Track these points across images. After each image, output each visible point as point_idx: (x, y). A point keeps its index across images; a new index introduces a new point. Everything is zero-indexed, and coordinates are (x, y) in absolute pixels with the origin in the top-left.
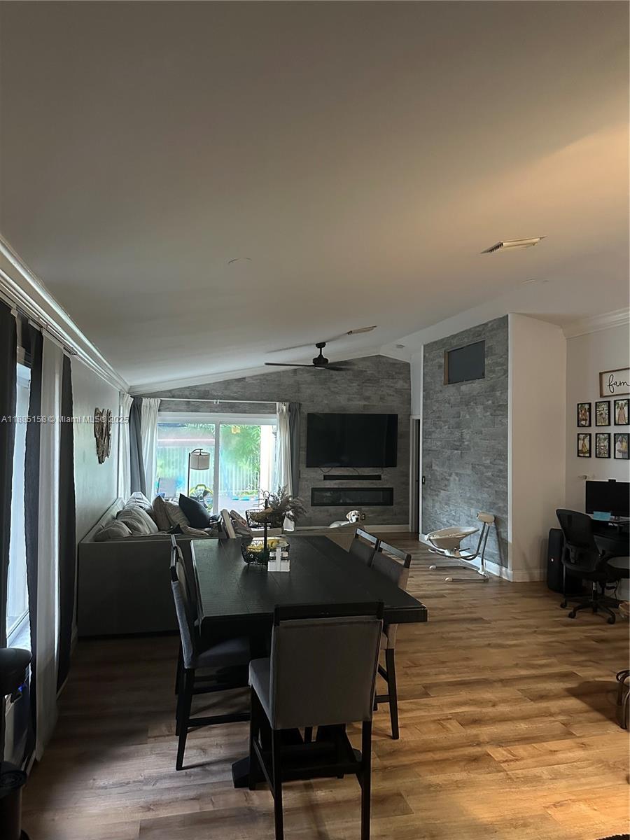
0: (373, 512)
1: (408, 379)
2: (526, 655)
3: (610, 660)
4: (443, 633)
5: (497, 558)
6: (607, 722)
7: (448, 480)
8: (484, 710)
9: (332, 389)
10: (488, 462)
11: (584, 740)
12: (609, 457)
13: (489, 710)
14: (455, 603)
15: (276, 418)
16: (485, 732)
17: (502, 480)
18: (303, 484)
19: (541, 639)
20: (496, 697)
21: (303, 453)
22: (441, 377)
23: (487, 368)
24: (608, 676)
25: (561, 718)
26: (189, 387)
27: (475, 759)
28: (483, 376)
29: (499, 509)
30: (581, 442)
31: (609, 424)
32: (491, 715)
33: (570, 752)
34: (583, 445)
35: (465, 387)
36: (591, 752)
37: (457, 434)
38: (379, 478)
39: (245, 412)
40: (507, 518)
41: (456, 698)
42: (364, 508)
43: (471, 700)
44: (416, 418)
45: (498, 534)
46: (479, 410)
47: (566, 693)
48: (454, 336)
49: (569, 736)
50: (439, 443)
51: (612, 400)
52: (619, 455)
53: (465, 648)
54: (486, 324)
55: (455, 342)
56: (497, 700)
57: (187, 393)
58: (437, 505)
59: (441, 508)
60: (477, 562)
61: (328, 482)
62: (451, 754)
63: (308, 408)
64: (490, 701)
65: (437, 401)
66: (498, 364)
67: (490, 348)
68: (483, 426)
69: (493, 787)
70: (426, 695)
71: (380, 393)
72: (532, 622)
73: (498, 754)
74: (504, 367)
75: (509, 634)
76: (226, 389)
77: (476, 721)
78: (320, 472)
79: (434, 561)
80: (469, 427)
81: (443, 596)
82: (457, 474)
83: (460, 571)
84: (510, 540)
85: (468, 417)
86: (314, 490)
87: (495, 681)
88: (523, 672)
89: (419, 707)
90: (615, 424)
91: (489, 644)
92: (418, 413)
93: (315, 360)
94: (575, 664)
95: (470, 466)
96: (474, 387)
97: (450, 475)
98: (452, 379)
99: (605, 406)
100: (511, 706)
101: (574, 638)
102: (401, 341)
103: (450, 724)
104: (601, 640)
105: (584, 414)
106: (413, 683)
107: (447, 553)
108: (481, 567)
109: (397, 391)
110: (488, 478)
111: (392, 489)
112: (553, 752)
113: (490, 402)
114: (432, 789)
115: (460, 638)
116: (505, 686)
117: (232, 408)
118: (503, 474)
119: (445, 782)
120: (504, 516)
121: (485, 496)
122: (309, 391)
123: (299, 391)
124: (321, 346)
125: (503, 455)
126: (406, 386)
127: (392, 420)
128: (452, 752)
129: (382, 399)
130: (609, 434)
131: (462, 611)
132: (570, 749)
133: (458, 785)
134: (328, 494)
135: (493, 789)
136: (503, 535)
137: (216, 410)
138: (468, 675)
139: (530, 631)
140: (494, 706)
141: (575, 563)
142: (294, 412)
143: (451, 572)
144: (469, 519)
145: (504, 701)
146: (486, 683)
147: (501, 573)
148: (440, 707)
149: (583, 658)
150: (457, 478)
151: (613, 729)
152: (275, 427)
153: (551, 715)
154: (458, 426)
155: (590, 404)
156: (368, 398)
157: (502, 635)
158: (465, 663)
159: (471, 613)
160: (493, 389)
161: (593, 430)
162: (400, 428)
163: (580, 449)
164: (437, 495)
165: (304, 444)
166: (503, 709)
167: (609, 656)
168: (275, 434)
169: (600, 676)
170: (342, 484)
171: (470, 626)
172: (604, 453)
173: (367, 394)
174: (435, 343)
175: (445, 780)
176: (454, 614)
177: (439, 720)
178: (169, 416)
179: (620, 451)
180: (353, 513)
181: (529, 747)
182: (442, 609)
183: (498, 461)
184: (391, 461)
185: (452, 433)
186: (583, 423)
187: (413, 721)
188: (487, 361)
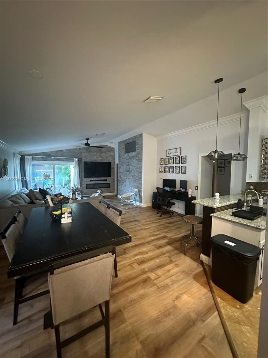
0: (104, 190)
1: (114, 152)
2: (152, 231)
3: (174, 229)
4: (127, 227)
5: (139, 201)
6: (180, 254)
7: (126, 180)
8: (144, 256)
9: (92, 154)
10: (137, 175)
11: (176, 263)
12: (168, 173)
13: (146, 256)
14: (129, 216)
15: (74, 163)
16: (146, 266)
17: (141, 180)
18: (83, 183)
19: (155, 225)
20: (147, 250)
21: (83, 174)
22: (124, 151)
23: (137, 149)
24: (175, 235)
25: (168, 254)
26: (43, 153)
27: (145, 281)
28: (135, 151)
29: (140, 188)
30: (161, 169)
31: (168, 164)
32: (147, 258)
33: (174, 269)
34: (161, 170)
35: (130, 154)
36: (180, 268)
37: (128, 167)
38: (106, 180)
39: (63, 161)
40: (142, 190)
41: (135, 253)
42: (102, 189)
43: (140, 253)
44: (116, 163)
45: (140, 195)
46: (134, 160)
47: (166, 244)
48: (127, 140)
49: (172, 262)
50: (123, 170)
51: (169, 157)
52: (171, 172)
53: (135, 231)
54: (136, 136)
55: (127, 141)
56: (147, 251)
57: (42, 154)
58: (123, 187)
59: (124, 188)
60: (134, 202)
61: (91, 182)
62: (137, 280)
63: (84, 160)
64: (145, 252)
65: (122, 158)
66: (140, 147)
67: (137, 142)
68: (135, 165)
69: (154, 295)
70: (125, 253)
71: (106, 156)
72: (151, 219)
73: (152, 276)
74: (141, 148)
75: (146, 224)
76: (56, 153)
77: (142, 262)
78: (89, 179)
79: (122, 203)
80: (131, 165)
81: (126, 214)
82: (128, 178)
83: (129, 205)
84: (143, 196)
85: (131, 162)
86: (87, 185)
87: (145, 243)
88: (153, 238)
89: (124, 259)
90: (170, 164)
91: (141, 229)
92: (117, 162)
93: (86, 144)
94: (166, 232)
95: (132, 176)
96: (133, 154)
97: (126, 179)
98: (127, 152)
99: (167, 159)
100: (152, 252)
101: (163, 223)
102: (111, 141)
103: (135, 265)
104: (170, 223)
105: (162, 161)
106: (120, 249)
107: (126, 201)
108: (135, 203)
109: (111, 155)
110: (137, 179)
111: (110, 183)
112: (169, 271)
113: (137, 158)
114: (133, 303)
115: (132, 228)
116: (149, 244)
117: (59, 160)
118: (141, 178)
119: (137, 297)
120: (141, 189)
121: (136, 184)
122: (84, 155)
123: (81, 155)
124: (87, 139)
125: (141, 173)
126: (113, 154)
127: (110, 164)
128: (137, 279)
129: (107, 158)
130: (168, 167)
131: (132, 218)
132: (173, 268)
133: (142, 297)
134: (92, 185)
135: (154, 296)
136: (141, 195)
137: (53, 160)
138: (137, 242)
139: (151, 222)
140: (147, 253)
141: (162, 202)
142: (80, 161)
143: (127, 206)
144: (132, 191)
145: (150, 251)
146: (142, 244)
147: (140, 205)
148: (130, 258)
149: (167, 230)
150: (128, 180)
151: (183, 255)
152: (74, 166)
153: (164, 254)
154: (128, 165)
155: (163, 159)
156: (102, 157)
157: (144, 225)
158: (135, 237)
159: (134, 218)
160: (138, 154)
161: (164, 166)
162: (112, 166)
163: (160, 170)
164: (123, 184)
165: (83, 171)
166: (150, 254)
167: (174, 228)
168: (74, 168)
169: (173, 236)
170: (95, 182)
171: (135, 223)
172: (167, 172)
173: (103, 156)
174: (122, 142)
175: (137, 296)
176: (130, 219)
177: (131, 264)
178: (36, 162)
179: (171, 171)
180: (99, 190)
181: (161, 270)
182: (126, 218)
183: (140, 175)
184: (110, 175)
185: (127, 167)
186: (161, 164)
187: (122, 267)
188: (137, 147)
